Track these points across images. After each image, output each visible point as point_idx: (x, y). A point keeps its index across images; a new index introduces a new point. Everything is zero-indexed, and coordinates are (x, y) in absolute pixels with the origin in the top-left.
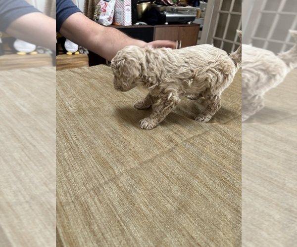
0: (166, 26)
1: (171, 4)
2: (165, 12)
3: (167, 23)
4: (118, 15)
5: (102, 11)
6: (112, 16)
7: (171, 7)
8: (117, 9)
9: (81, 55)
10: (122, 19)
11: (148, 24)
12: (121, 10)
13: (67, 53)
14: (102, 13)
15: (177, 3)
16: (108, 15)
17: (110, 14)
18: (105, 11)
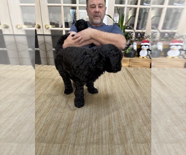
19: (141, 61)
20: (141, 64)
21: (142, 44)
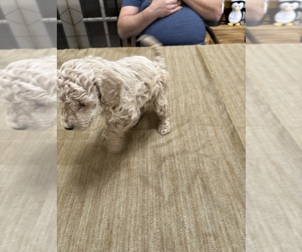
20: (230, 36)
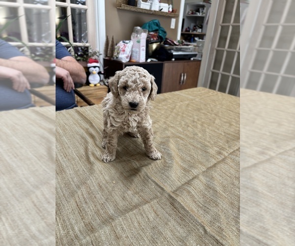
0: (173, 62)
1: (177, 44)
2: (172, 51)
3: (173, 59)
4: (134, 54)
5: (121, 51)
6: (130, 55)
7: (177, 47)
8: (134, 49)
9: (101, 86)
10: (138, 57)
11: (159, 60)
12: (138, 50)
13: (90, 85)
14: (122, 52)
15: (182, 44)
16: (126, 54)
17: (128, 53)
18: (124, 51)
19: (93, 91)
21: (89, 65)
